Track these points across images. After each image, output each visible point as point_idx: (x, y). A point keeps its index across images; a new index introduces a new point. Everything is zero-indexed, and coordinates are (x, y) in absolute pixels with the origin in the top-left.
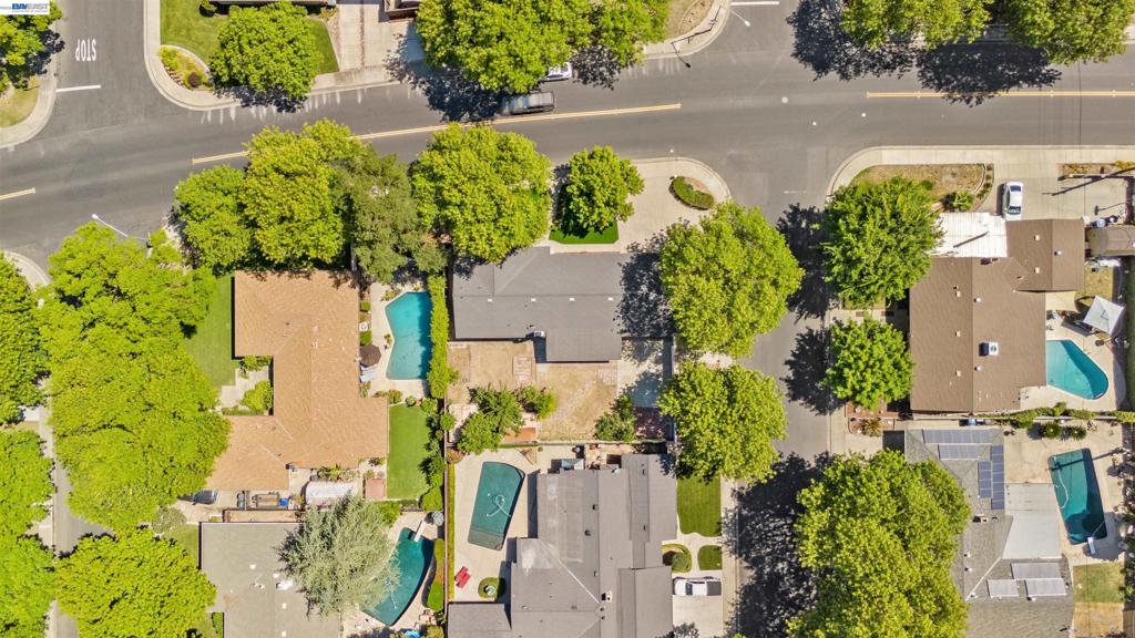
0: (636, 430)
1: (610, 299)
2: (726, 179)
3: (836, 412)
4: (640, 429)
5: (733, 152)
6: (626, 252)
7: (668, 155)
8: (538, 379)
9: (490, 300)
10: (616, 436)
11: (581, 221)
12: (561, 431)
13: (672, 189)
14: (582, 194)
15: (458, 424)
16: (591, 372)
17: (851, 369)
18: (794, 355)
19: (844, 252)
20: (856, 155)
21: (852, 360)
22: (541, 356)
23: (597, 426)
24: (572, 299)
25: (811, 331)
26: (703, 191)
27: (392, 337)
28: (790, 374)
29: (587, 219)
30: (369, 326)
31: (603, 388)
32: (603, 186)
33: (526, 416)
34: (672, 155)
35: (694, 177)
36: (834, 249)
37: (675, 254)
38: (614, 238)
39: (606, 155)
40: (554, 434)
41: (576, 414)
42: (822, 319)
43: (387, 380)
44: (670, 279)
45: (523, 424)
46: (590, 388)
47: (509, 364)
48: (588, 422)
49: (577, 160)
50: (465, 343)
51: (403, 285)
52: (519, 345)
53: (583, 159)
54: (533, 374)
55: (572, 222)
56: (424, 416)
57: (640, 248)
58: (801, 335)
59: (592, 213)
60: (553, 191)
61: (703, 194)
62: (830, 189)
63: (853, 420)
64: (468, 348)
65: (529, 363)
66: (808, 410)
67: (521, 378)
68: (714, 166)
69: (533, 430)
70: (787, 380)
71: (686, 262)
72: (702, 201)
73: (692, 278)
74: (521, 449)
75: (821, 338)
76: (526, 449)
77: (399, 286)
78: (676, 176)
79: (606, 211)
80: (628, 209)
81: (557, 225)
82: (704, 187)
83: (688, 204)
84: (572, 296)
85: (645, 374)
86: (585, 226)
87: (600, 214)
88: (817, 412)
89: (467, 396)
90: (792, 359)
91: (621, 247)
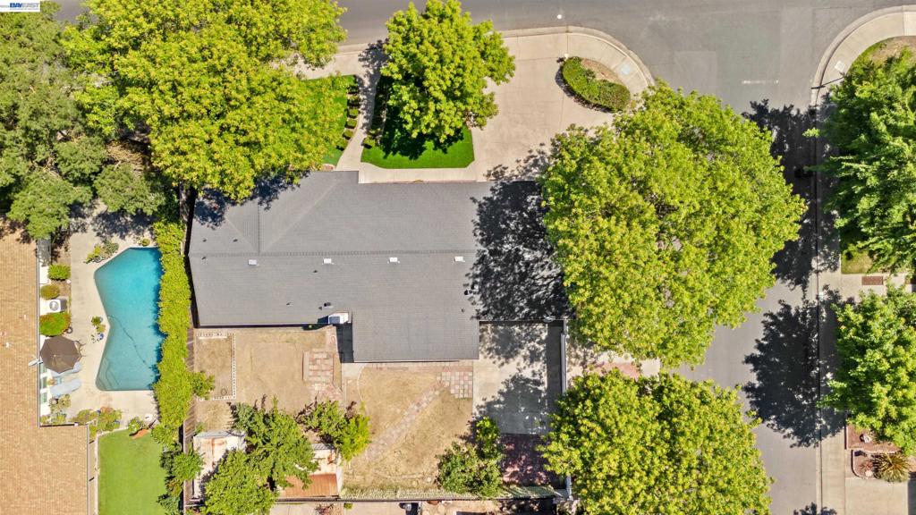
0: (502, 472)
1: (459, 259)
2: (647, 62)
3: (828, 441)
4: (510, 470)
5: (659, 17)
6: (484, 180)
7: (553, 23)
8: (344, 388)
9: (253, 262)
10: (471, 485)
11: (408, 127)
12: (381, 473)
13: (560, 78)
14: (407, 78)
15: (207, 469)
16: (431, 377)
17: (883, 381)
18: (760, 347)
19: (882, 173)
20: (862, 19)
21: (886, 366)
22: (346, 353)
23: (440, 466)
24: (394, 260)
25: (787, 307)
26: (611, 80)
27: (105, 322)
28: (753, 379)
29: (417, 122)
30: (64, 304)
31: (450, 401)
32: (441, 61)
33: (323, 453)
34: (560, 23)
35: (596, 58)
36: (862, 166)
37: (570, 178)
38: (467, 159)
39: (449, 12)
40: (370, 479)
41: (406, 446)
42: (804, 288)
43: (98, 392)
44: (562, 225)
45: (315, 466)
46: (429, 403)
47: (297, 365)
48: (426, 460)
49: (400, 24)
50: (224, 333)
51: (122, 237)
52: (312, 334)
53: (409, 21)
54: (337, 381)
55: (398, 134)
56: (158, 449)
57: (507, 174)
58: (771, 315)
59: (423, 110)
60: (367, 83)
61: (611, 85)
62: (817, 76)
63: (858, 454)
64: (229, 338)
65: (330, 362)
66: (779, 435)
67: (316, 387)
68: (627, 40)
69: (331, 478)
70: (749, 389)
71: (589, 191)
72: (610, 98)
73: (603, 223)
74: (316, 505)
75: (804, 319)
76: (324, 505)
77: (115, 239)
78: (567, 56)
79: (447, 106)
80: (487, 107)
81: (374, 137)
82: (612, 73)
83: (586, 103)
84: (394, 253)
85: (515, 380)
86: (414, 135)
87: (437, 112)
88: (796, 440)
89: (227, 417)
90: (758, 353)
91: (478, 173)
